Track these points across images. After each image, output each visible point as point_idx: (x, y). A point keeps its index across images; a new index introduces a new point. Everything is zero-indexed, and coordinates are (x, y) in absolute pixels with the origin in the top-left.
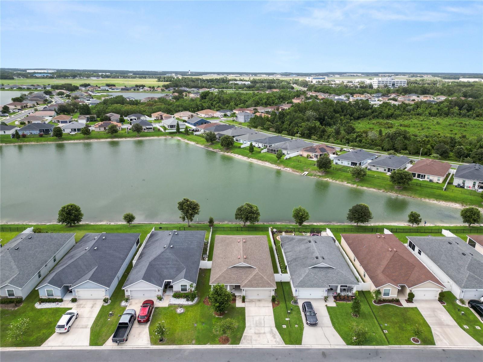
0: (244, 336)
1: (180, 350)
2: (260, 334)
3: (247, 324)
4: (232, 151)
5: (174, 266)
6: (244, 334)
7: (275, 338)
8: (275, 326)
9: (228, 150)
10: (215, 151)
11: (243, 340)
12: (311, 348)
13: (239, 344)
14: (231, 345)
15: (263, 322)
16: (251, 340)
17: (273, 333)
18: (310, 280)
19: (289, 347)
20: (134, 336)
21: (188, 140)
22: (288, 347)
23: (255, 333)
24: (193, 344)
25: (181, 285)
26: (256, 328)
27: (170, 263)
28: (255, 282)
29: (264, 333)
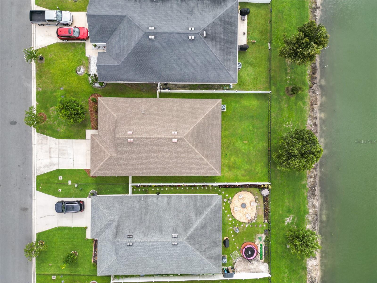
0: (47, 138)
1: (30, 78)
2: (50, 153)
3: (61, 141)
6: (49, 137)
7: (44, 167)
8: (60, 168)
11: (41, 136)
12: (33, 199)
15: (64, 157)
16: (42, 144)
17: (50, 166)
19: (34, 179)
20: (47, 31)
22: (34, 178)
23: (50, 148)
24: (37, 89)
26: (57, 150)
28: (97, 151)
29: (50, 157)
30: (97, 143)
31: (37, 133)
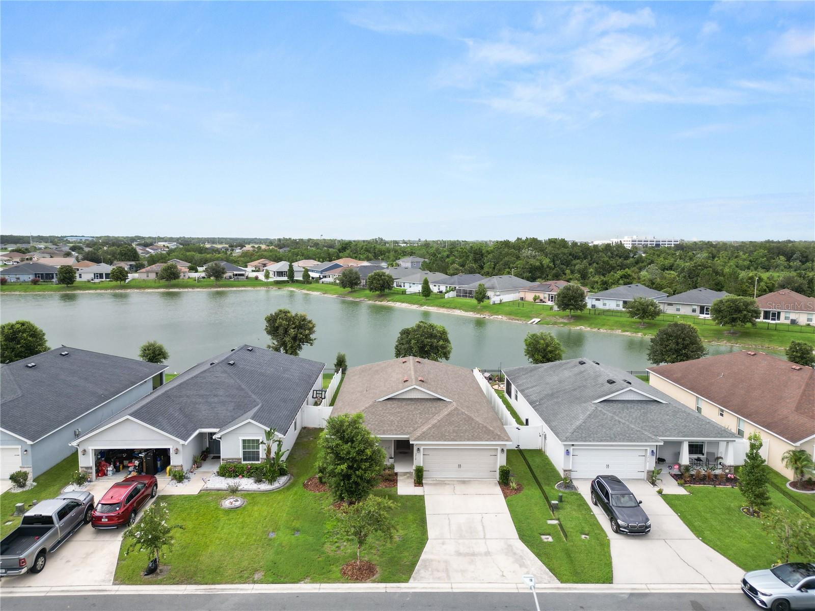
0: (424, 561)
1: (209, 597)
2: (473, 554)
3: (432, 531)
4: (389, 299)
5: (230, 399)
6: (423, 556)
7: (522, 565)
8: (517, 536)
9: (382, 298)
10: (358, 300)
11: (422, 571)
12: (648, 591)
13: (407, 581)
14: (383, 585)
15: (480, 528)
16: (447, 571)
17: (515, 554)
18: (603, 426)
19: (575, 589)
20: (68, 561)
21: (308, 290)
22: (570, 589)
23: (459, 554)
24: (254, 582)
25: (244, 441)
26: (461, 541)
27: (221, 392)
28: (451, 428)
29: (488, 553)
30: (430, 428)
31: (411, 580)
